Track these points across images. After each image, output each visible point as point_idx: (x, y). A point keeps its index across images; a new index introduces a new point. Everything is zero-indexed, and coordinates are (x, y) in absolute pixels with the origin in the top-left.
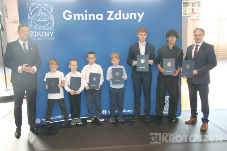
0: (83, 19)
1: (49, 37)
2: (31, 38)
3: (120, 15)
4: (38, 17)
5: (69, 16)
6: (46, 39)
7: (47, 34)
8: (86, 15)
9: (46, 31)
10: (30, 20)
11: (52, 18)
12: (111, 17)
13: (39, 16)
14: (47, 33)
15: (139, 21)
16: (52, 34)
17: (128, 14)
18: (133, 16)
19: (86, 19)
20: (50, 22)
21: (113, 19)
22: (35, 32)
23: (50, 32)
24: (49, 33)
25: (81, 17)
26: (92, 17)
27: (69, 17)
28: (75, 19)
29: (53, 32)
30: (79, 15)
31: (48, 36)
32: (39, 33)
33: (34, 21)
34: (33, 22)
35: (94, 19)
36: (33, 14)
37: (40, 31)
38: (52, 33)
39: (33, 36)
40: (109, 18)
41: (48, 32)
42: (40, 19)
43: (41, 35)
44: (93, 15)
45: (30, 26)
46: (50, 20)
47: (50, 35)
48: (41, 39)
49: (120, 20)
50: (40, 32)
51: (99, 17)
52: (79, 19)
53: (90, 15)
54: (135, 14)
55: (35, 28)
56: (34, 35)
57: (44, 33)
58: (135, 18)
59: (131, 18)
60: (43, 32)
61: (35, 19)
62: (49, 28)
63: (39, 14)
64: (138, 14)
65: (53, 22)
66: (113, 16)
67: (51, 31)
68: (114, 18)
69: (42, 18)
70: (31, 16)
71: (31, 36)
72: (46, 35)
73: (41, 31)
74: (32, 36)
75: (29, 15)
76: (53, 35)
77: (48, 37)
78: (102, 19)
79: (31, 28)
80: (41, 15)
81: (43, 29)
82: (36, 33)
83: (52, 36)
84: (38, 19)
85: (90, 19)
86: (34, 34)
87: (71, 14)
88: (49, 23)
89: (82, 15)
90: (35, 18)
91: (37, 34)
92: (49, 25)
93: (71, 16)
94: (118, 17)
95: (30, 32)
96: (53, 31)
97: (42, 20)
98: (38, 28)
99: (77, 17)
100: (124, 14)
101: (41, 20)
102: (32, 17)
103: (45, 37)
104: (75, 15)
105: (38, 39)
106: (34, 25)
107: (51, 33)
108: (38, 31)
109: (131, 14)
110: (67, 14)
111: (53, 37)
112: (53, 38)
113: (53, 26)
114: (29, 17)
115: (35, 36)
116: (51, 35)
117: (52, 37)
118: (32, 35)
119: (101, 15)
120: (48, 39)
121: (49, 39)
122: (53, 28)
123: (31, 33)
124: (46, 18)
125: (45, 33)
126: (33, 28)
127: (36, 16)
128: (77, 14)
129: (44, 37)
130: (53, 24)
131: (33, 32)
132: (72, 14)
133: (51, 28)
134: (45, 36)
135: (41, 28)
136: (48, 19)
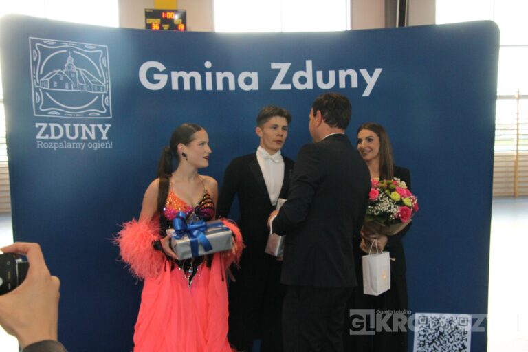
0: (199, 87)
1: (95, 141)
2: (39, 145)
3: (308, 74)
4: (61, 79)
5: (156, 77)
6: (86, 146)
7: (91, 130)
8: (209, 75)
9: (88, 123)
10: (37, 90)
11: (107, 85)
12: (284, 82)
13: (65, 78)
15: (367, 93)
16: (104, 133)
17: (332, 74)
18: (348, 78)
19: (209, 87)
20: (100, 95)
21: (288, 87)
22: (50, 124)
23: (100, 126)
24: (97, 129)
25: (192, 80)
26: (226, 81)
27: (157, 81)
28: (175, 87)
29: (108, 126)
30: (187, 77)
31: (93, 136)
32: (64, 128)
33: (50, 92)
34: (47, 94)
35: (232, 87)
36: (45, 72)
37: (67, 121)
38: (104, 128)
39: (47, 137)
40: (277, 85)
41: (93, 126)
42: (67, 86)
43: (72, 134)
44: (230, 75)
45: (37, 105)
46: (99, 90)
47: (98, 133)
48: (70, 146)
49: (310, 90)
50: (67, 126)
51: (248, 81)
52: (187, 87)
53: (220, 76)
54: (353, 73)
55: (52, 112)
56: (50, 136)
57: (80, 129)
58: (355, 84)
59: (342, 85)
60: (76, 126)
61: (52, 86)
62: (96, 113)
63: (67, 73)
64: (364, 72)
65: (108, 94)
66: (287, 79)
67: (104, 122)
68: (293, 86)
69: (75, 82)
70: (40, 77)
71: (39, 136)
72: (87, 135)
73: (72, 121)
74: (43, 138)
75: (35, 75)
76: (107, 135)
77: (93, 141)
78: (255, 86)
79: (38, 112)
80: (73, 75)
81: (78, 115)
82: (56, 129)
83: (104, 137)
84: (61, 85)
85: (220, 87)
86: (48, 131)
87: (163, 72)
88: (97, 97)
89: (197, 76)
90: (52, 82)
91: (57, 132)
92: (98, 105)
93: (163, 79)
94: (303, 80)
95: (37, 125)
96: (108, 122)
97: (75, 88)
98: (62, 114)
99: (181, 80)
100: (320, 74)
101: (70, 88)
102: (42, 80)
103: (84, 141)
104: (175, 75)
105: (61, 146)
106: (48, 103)
107: (102, 130)
108: (61, 122)
109: (343, 74)
110: (151, 73)
111: (109, 140)
112: (109, 145)
113: (108, 108)
114: (35, 78)
115: (53, 137)
116: (102, 135)
117: (105, 141)
118: (44, 135)
119: (254, 76)
120: (93, 145)
121: (96, 147)
122: (108, 114)
123: (41, 127)
124: (88, 83)
125: (84, 127)
126: (46, 113)
127: (56, 78)
128: (183, 74)
129: (79, 140)
130: (108, 101)
131: (45, 125)
132: (168, 72)
133: (102, 115)
134: (84, 137)
135: (70, 115)
136: (94, 86)
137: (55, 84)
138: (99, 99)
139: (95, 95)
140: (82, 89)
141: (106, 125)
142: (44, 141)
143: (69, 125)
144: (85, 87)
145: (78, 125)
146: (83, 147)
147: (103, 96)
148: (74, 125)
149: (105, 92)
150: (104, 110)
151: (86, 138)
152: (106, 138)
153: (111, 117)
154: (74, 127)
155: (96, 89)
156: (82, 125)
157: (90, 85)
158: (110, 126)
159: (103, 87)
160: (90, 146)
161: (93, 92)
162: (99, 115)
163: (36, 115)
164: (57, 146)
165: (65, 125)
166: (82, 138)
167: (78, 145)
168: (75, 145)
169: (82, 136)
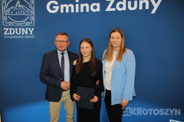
0: (72, 11)
2: (5, 37)
3: (124, 3)
4: (14, 10)
5: (54, 7)
6: (24, 37)
8: (77, 5)
9: (25, 28)
11: (33, 12)
12: (112, 7)
13: (16, 10)
14: (25, 30)
16: (31, 32)
19: (77, 11)
20: (30, 16)
22: (9, 29)
23: (30, 29)
25: (70, 8)
26: (85, 8)
27: (54, 9)
28: (62, 11)
30: (67, 7)
31: (27, 33)
32: (15, 30)
34: (9, 16)
37: (16, 27)
38: (31, 30)
41: (27, 29)
42: (16, 13)
43: (18, 32)
45: (5, 21)
46: (29, 14)
47: (29, 32)
48: (17, 37)
50: (16, 29)
52: (67, 11)
53: (82, 6)
56: (9, 33)
57: (21, 30)
62: (28, 24)
65: (33, 16)
67: (31, 27)
68: (116, 9)
69: (20, 11)
71: (5, 34)
72: (24, 33)
73: (18, 27)
75: (4, 9)
76: (32, 32)
77: (27, 35)
78: (98, 10)
80: (19, 8)
82: (12, 30)
83: (31, 34)
85: (82, 11)
87: (57, 5)
88: (29, 17)
89: (72, 6)
90: (10, 11)
91: (12, 32)
93: (57, 8)
96: (33, 27)
97: (20, 14)
98: (14, 24)
99: (65, 8)
101: (18, 14)
103: (23, 35)
104: (62, 6)
105: (14, 37)
106: (9, 20)
108: (14, 27)
109: (141, 2)
110: (52, 6)
111: (33, 34)
112: (33, 37)
113: (33, 21)
115: (11, 34)
116: (30, 33)
117: (31, 35)
118: (7, 33)
119: (98, 5)
120: (27, 37)
121: (28, 37)
122: (33, 24)
124: (25, 11)
125: (23, 29)
126: (8, 24)
127: (12, 10)
128: (66, 5)
129: (21, 35)
130: (33, 18)
131: (7, 29)
132: (59, 5)
133: (31, 24)
134: (23, 34)
135: (18, 24)
136: (28, 13)
137: (12, 12)
138: (30, 18)
139: (28, 16)
140: (23, 14)
141: (32, 29)
142: (7, 35)
143: (17, 29)
144: (24, 13)
146: (23, 38)
147: (31, 16)
148: (19, 29)
149: (32, 15)
150: (31, 22)
151: (24, 34)
152: (32, 34)
153: (34, 25)
155: (28, 14)
156: (22, 29)
157: (26, 12)
158: (34, 29)
159: (31, 13)
160: (26, 37)
161: (27, 15)
162: (29, 24)
163: (4, 25)
166: (22, 34)
167: (21, 37)
168: (19, 37)
169: (22, 33)
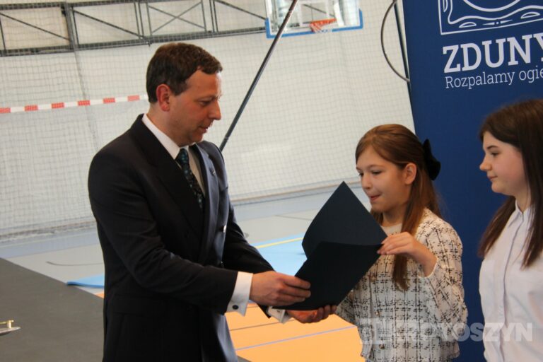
1: (531, 66)
2: (449, 83)
6: (516, 78)
7: (524, 47)
9: (519, 33)
14: (522, 44)
22: (462, 46)
23: (539, 37)
31: (527, 58)
32: (482, 49)
37: (487, 35)
39: (458, 69)
41: (527, 38)
43: (495, 58)
45: (445, 16)
47: (536, 50)
48: (491, 80)
50: (487, 44)
55: (465, 24)
56: (462, 66)
60: (501, 42)
62: (533, 12)
71: (447, 69)
72: (518, 56)
73: (494, 35)
74: (453, 70)
77: (527, 67)
79: (446, 27)
81: (504, 22)
82: (471, 51)
86: (459, 59)
91: (472, 60)
95: (445, 49)
98: (480, 23)
103: (512, 68)
105: (479, 81)
107: (541, 42)
108: (477, 38)
115: (467, 68)
118: (453, 65)
120: (527, 75)
121: (532, 76)
123: (450, 52)
125: (513, 42)
126: (456, 27)
129: (505, 68)
131: (455, 48)
134: (513, 62)
135: (492, 23)
142: (454, 75)
143: (490, 42)
145: (504, 40)
146: (511, 80)
148: (497, 41)
151: (517, 63)
154: (498, 44)
156: (509, 39)
160: (523, 75)
162: (538, 14)
163: (442, 34)
164: (472, 82)
165: (484, 43)
166: (510, 64)
167: (503, 77)
168: (499, 77)
169: (509, 60)
